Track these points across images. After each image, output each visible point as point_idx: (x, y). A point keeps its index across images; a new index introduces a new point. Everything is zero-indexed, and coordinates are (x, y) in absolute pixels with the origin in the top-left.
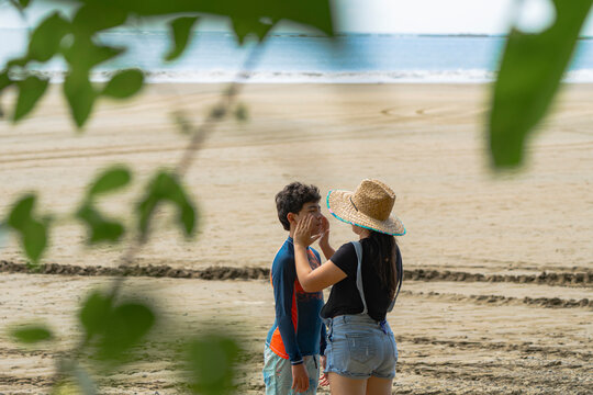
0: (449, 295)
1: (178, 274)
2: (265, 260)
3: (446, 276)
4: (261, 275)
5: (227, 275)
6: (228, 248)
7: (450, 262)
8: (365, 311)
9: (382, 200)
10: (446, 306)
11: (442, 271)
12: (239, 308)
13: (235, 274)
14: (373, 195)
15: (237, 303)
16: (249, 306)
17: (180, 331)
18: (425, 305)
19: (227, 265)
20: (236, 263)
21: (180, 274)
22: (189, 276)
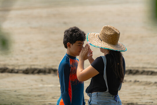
0: (144, 82)
1: (12, 71)
2: (55, 64)
3: (143, 73)
4: (52, 72)
5: (36, 72)
6: (36, 58)
7: (145, 66)
8: (108, 90)
9: (113, 35)
10: (142, 87)
11: (141, 70)
12: (42, 88)
13: (40, 72)
14: (108, 33)
15: (41, 85)
16: (46, 87)
17: (12, 99)
18: (132, 87)
19: (36, 67)
20: (40, 66)
21: (13, 71)
22: (17, 72)
